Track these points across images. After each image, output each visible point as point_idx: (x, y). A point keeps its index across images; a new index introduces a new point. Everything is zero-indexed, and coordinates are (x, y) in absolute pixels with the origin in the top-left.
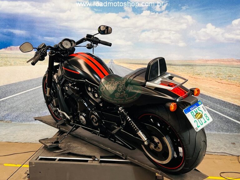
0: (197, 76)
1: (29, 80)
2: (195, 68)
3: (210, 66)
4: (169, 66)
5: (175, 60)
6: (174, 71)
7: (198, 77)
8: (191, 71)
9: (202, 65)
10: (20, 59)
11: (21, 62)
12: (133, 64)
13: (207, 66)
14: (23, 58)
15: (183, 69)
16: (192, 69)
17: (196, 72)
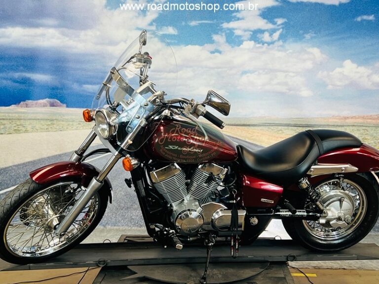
1: (57, 155)
3: (351, 128)
4: (286, 127)
5: (296, 117)
9: (337, 125)
10: (42, 122)
11: (43, 125)
12: (229, 125)
13: (346, 126)
14: (47, 120)
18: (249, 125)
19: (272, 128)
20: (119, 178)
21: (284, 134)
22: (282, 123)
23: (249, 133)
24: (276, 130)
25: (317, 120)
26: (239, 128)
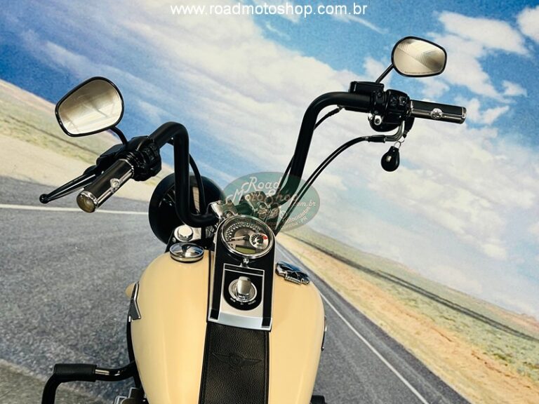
0: (496, 359)
2: (501, 334)
4: (427, 300)
5: (454, 288)
6: (434, 320)
7: (497, 363)
8: (484, 339)
9: (523, 334)
12: (319, 249)
15: (466, 325)
16: (490, 335)
17: (499, 349)
18: (358, 267)
19: (401, 289)
20: (49, 266)
21: (417, 309)
22: (424, 288)
23: (353, 283)
24: (406, 296)
25: (490, 308)
26: (335, 264)
